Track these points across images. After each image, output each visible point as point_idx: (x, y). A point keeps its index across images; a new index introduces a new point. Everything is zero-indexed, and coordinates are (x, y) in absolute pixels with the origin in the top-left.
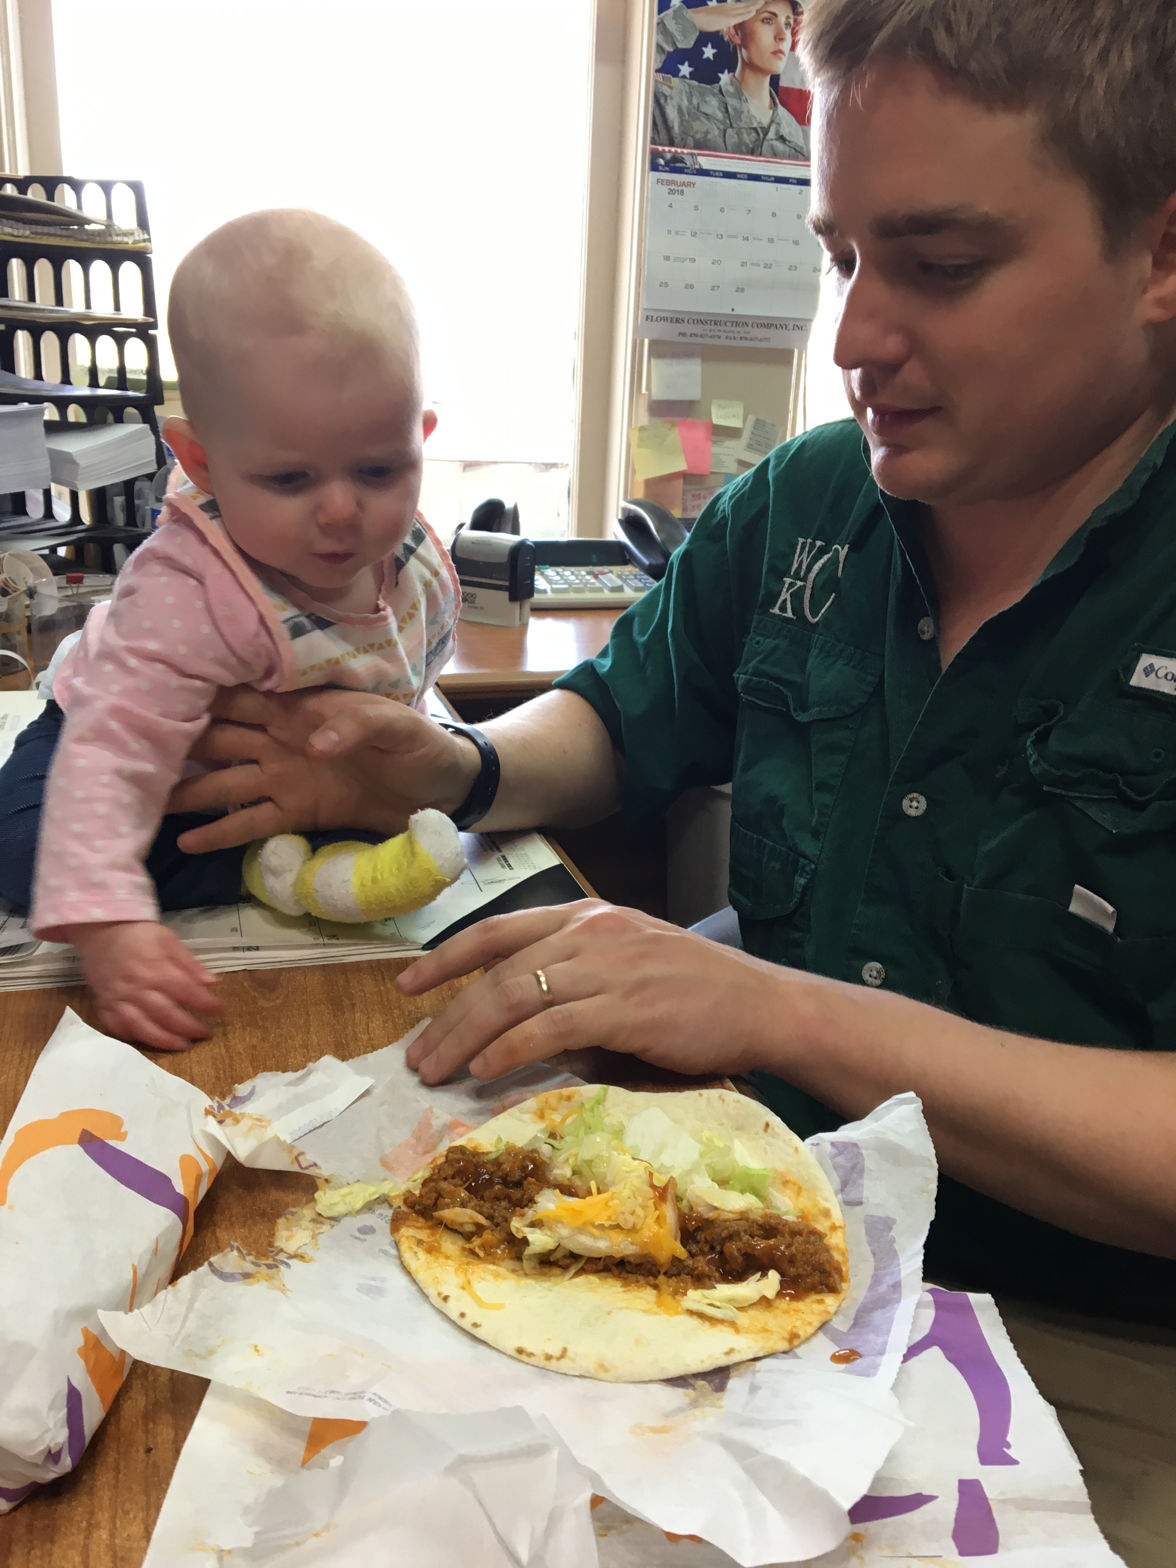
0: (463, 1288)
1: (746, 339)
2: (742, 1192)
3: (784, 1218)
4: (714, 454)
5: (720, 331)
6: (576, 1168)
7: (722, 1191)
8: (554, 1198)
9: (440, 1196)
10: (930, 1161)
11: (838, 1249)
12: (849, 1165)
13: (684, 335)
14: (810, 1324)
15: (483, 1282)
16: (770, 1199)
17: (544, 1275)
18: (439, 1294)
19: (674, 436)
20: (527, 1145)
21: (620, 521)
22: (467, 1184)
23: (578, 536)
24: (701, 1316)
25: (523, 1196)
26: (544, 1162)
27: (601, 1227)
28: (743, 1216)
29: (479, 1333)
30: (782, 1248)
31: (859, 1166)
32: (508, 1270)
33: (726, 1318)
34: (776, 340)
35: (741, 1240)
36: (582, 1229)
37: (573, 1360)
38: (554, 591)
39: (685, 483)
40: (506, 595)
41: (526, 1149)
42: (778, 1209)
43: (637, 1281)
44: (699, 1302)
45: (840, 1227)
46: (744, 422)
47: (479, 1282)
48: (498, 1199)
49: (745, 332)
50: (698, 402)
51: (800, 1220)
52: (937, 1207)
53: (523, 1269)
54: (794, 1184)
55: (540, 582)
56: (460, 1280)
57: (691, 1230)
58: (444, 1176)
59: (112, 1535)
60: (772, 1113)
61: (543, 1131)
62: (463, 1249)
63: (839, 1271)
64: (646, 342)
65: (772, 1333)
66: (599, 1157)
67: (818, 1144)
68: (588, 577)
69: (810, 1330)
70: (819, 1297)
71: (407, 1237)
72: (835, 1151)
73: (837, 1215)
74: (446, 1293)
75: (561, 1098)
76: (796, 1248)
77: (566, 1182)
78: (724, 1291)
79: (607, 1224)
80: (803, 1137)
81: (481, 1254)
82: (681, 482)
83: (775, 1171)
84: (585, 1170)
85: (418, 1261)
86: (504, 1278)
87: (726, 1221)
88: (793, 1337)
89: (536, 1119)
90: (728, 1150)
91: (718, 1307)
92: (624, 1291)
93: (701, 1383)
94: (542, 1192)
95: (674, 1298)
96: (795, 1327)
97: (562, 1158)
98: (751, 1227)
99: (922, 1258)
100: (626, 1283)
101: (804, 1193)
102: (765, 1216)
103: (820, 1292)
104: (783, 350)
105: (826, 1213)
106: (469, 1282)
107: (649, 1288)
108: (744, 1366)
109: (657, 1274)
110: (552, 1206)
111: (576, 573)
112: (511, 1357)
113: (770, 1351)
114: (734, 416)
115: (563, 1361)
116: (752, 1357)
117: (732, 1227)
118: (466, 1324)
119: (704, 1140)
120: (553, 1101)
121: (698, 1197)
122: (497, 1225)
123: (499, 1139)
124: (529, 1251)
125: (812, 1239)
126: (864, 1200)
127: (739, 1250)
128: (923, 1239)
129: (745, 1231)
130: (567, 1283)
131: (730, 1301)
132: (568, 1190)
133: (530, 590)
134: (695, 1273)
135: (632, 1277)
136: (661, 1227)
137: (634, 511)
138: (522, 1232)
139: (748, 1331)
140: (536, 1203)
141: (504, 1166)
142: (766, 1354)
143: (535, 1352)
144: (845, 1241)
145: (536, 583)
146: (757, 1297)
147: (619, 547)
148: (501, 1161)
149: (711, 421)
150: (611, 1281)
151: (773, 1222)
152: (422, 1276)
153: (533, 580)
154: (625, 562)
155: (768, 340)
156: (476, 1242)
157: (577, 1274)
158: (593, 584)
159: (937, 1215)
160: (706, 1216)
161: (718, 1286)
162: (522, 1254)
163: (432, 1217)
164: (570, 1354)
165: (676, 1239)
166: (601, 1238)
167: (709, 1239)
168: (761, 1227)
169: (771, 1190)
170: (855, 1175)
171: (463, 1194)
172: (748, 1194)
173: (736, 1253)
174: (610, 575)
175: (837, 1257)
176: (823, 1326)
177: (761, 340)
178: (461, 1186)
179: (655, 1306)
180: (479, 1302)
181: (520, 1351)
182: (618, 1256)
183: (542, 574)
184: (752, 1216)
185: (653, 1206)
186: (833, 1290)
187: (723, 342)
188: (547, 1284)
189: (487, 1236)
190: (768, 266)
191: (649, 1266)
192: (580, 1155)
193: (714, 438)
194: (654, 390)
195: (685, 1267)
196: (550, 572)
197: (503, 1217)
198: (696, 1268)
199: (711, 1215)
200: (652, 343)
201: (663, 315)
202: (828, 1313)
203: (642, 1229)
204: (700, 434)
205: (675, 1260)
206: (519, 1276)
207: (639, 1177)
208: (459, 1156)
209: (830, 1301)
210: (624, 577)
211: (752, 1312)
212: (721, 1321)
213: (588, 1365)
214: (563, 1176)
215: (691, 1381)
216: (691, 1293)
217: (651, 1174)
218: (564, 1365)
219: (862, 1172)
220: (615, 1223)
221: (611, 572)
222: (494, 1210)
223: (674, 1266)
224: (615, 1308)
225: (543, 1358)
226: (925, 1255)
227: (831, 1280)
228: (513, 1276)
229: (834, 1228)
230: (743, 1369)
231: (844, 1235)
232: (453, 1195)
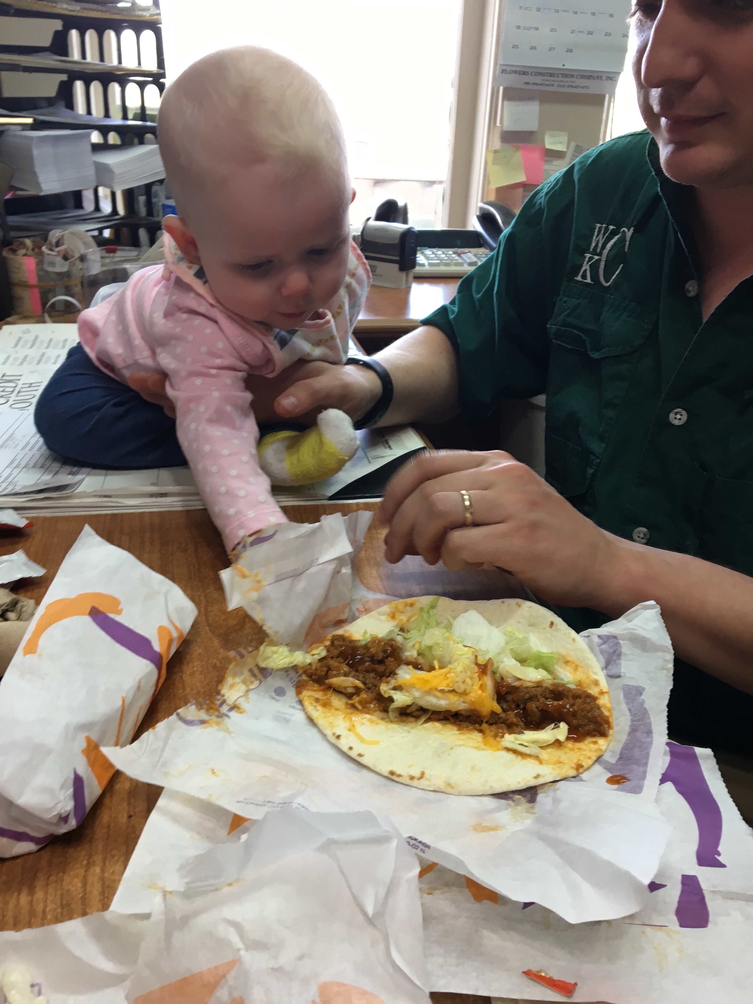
0: (350, 730)
1: (572, 86)
2: (537, 668)
3: (568, 686)
4: (545, 170)
5: (554, 81)
6: (420, 651)
7: (522, 667)
8: (408, 671)
9: (329, 669)
10: (669, 648)
11: (606, 707)
12: (611, 650)
13: (528, 83)
14: (590, 758)
15: (363, 726)
16: (556, 673)
17: (403, 722)
18: (334, 734)
19: (518, 156)
20: (387, 635)
21: (478, 217)
22: (347, 662)
23: (449, 227)
24: (515, 752)
25: (386, 670)
26: (398, 647)
27: (442, 691)
28: (539, 685)
29: (364, 760)
30: (568, 706)
31: (618, 651)
32: (378, 718)
33: (533, 754)
34: (593, 87)
35: (538, 701)
36: (429, 692)
37: (429, 780)
38: (430, 265)
39: (524, 191)
40: (396, 266)
41: (386, 638)
42: (562, 680)
43: (467, 727)
44: (513, 742)
45: (607, 692)
46: (568, 147)
47: (360, 726)
48: (367, 671)
49: (572, 82)
50: (536, 131)
51: (579, 687)
52: (674, 680)
53: (388, 717)
54: (573, 663)
55: (420, 258)
56: (347, 724)
57: (503, 693)
58: (332, 656)
59: (103, 871)
60: (555, 615)
61: (397, 626)
62: (347, 704)
63: (608, 722)
64: (501, 89)
65: (565, 764)
66: (437, 644)
67: (588, 636)
68: (454, 256)
69: (590, 762)
70: (594, 739)
71: (309, 697)
72: (601, 641)
73: (604, 684)
74: (338, 733)
75: (406, 605)
76: (577, 706)
77: (414, 660)
78: (530, 735)
79: (447, 689)
80: (578, 632)
81: (360, 707)
82: (521, 190)
83: (559, 654)
84: (427, 653)
85: (317, 713)
86: (377, 724)
87: (527, 688)
88: (579, 767)
89: (390, 619)
90: (525, 640)
91: (526, 746)
92: (460, 734)
93: (517, 797)
94: (400, 667)
95: (496, 740)
96: (579, 760)
97: (411, 644)
98: (544, 692)
99: (666, 714)
100: (460, 728)
101: (580, 669)
102: (554, 685)
103: (594, 736)
104: (598, 95)
105: (596, 683)
106: (353, 726)
107: (476, 732)
108: (547, 786)
109: (480, 722)
110: (408, 677)
111: (445, 252)
112: (386, 777)
113: (564, 776)
114: (560, 143)
115: (422, 780)
116: (552, 780)
117: (532, 692)
118: (353, 754)
119: (508, 633)
120: (401, 607)
121: (507, 671)
122: (369, 689)
123: (365, 632)
124: (393, 706)
125: (588, 700)
126: (622, 675)
127: (537, 708)
128: (666, 702)
129: (541, 695)
130: (419, 727)
131: (534, 742)
132: (417, 666)
133: (413, 264)
134: (507, 722)
135: (464, 724)
136: (483, 692)
137: (488, 210)
138: (388, 693)
139: (547, 763)
140: (397, 675)
141: (371, 650)
142: (562, 778)
143: (402, 773)
144: (610, 702)
145: (417, 259)
146: (552, 740)
147: (476, 235)
148: (369, 646)
149: (544, 145)
150: (450, 726)
151: (560, 689)
152: (320, 722)
153: (415, 258)
154: (480, 246)
155: (587, 87)
156: (356, 699)
157: (426, 722)
158: (457, 260)
159: (674, 685)
160: (513, 684)
161: (525, 732)
162: (388, 707)
163: (324, 683)
164: (427, 775)
165: (493, 700)
166: (443, 699)
167: (515, 699)
168: (552, 692)
169: (556, 667)
170: (615, 657)
171: (346, 669)
172: (540, 670)
173: (535, 710)
174: (469, 254)
175: (606, 713)
176: (599, 759)
177: (582, 88)
178: (343, 663)
179: (483, 744)
180: (362, 740)
181: (392, 773)
182: (454, 710)
183: (422, 253)
184: (545, 685)
185: (477, 678)
186: (603, 734)
187: (555, 89)
188: (406, 728)
189: (364, 695)
190: (590, 33)
191: (475, 718)
192: (423, 643)
193: (546, 158)
194: (505, 123)
195: (500, 718)
196: (428, 252)
197: (372, 683)
198: (507, 720)
199: (517, 684)
200: (505, 89)
201: (514, 69)
202: (600, 750)
203: (470, 693)
204: (536, 155)
205: (493, 713)
206: (387, 722)
207: (468, 658)
208: (341, 643)
209: (602, 742)
210: (479, 256)
211: (550, 750)
212: (530, 756)
213: (439, 783)
214: (412, 656)
215: (511, 795)
216: (507, 736)
217: (476, 657)
218: (423, 783)
219: (619, 655)
220: (451, 689)
221: (470, 252)
222: (367, 679)
223: (492, 718)
224: (456, 745)
225: (408, 778)
226: (668, 712)
227: (602, 728)
228: (382, 722)
229: (602, 693)
230: (546, 788)
231: (609, 697)
232: (338, 669)
